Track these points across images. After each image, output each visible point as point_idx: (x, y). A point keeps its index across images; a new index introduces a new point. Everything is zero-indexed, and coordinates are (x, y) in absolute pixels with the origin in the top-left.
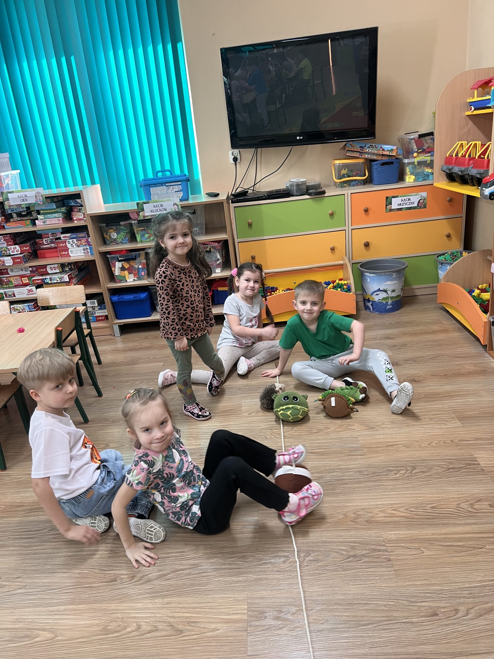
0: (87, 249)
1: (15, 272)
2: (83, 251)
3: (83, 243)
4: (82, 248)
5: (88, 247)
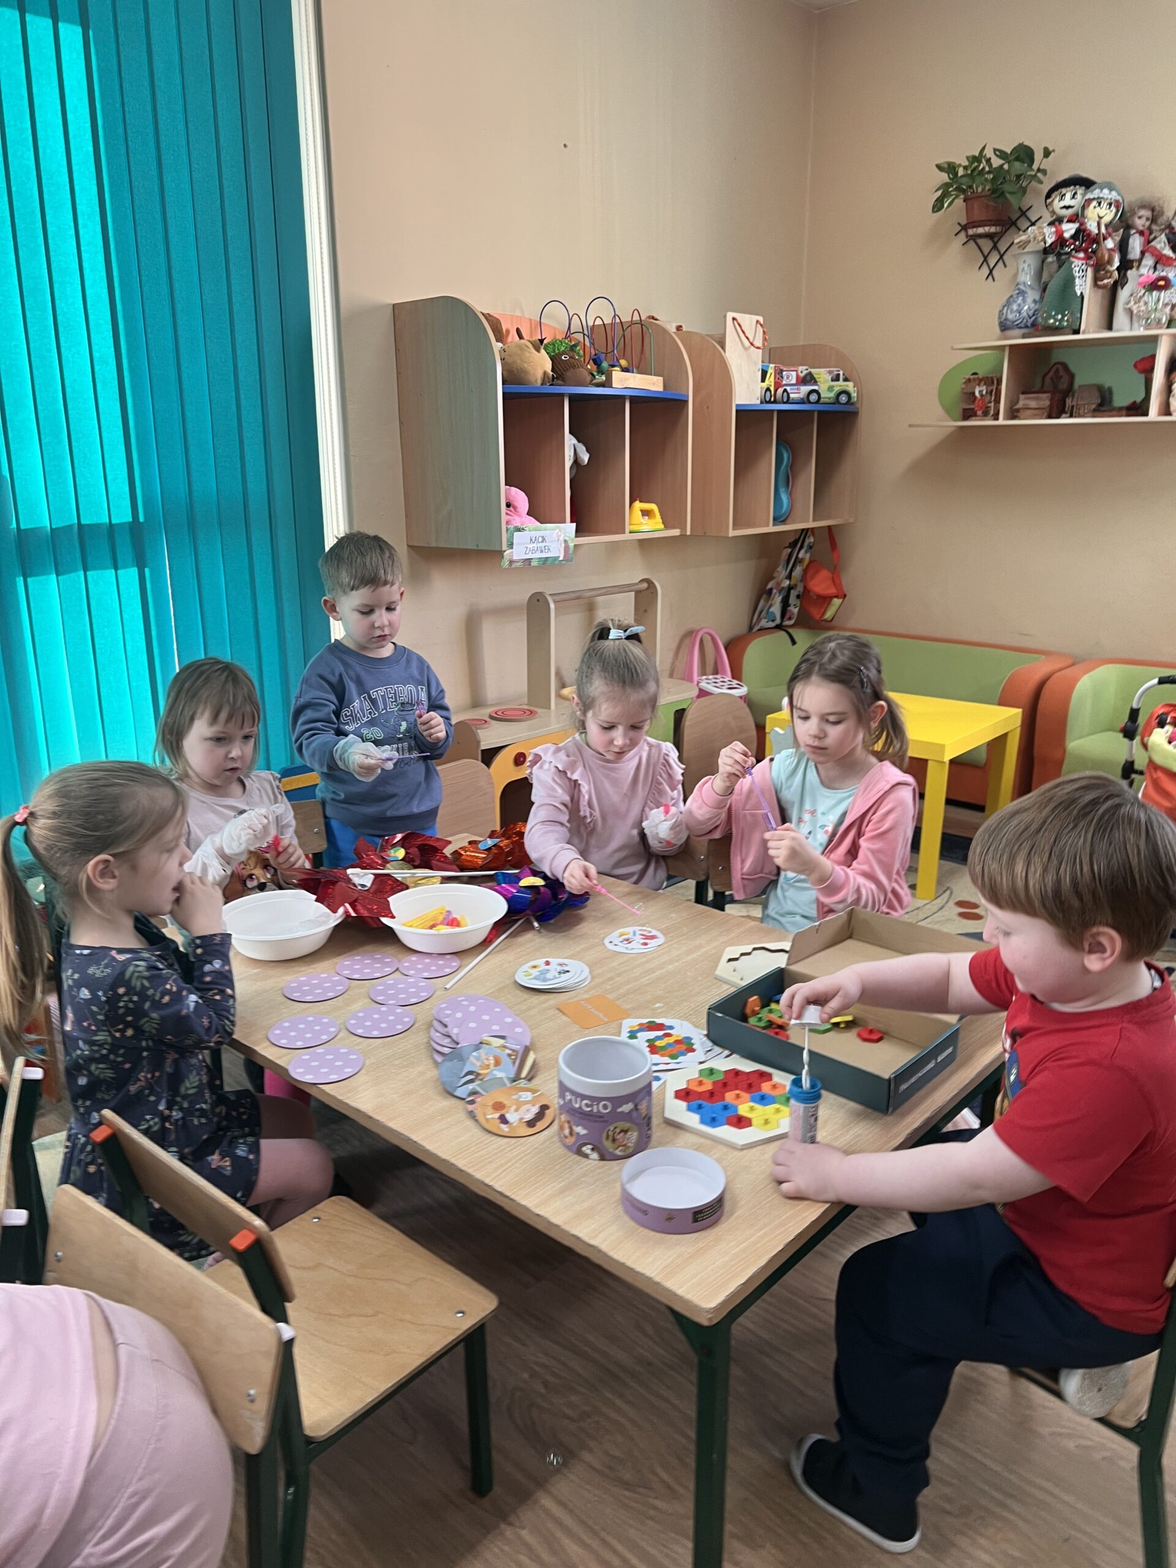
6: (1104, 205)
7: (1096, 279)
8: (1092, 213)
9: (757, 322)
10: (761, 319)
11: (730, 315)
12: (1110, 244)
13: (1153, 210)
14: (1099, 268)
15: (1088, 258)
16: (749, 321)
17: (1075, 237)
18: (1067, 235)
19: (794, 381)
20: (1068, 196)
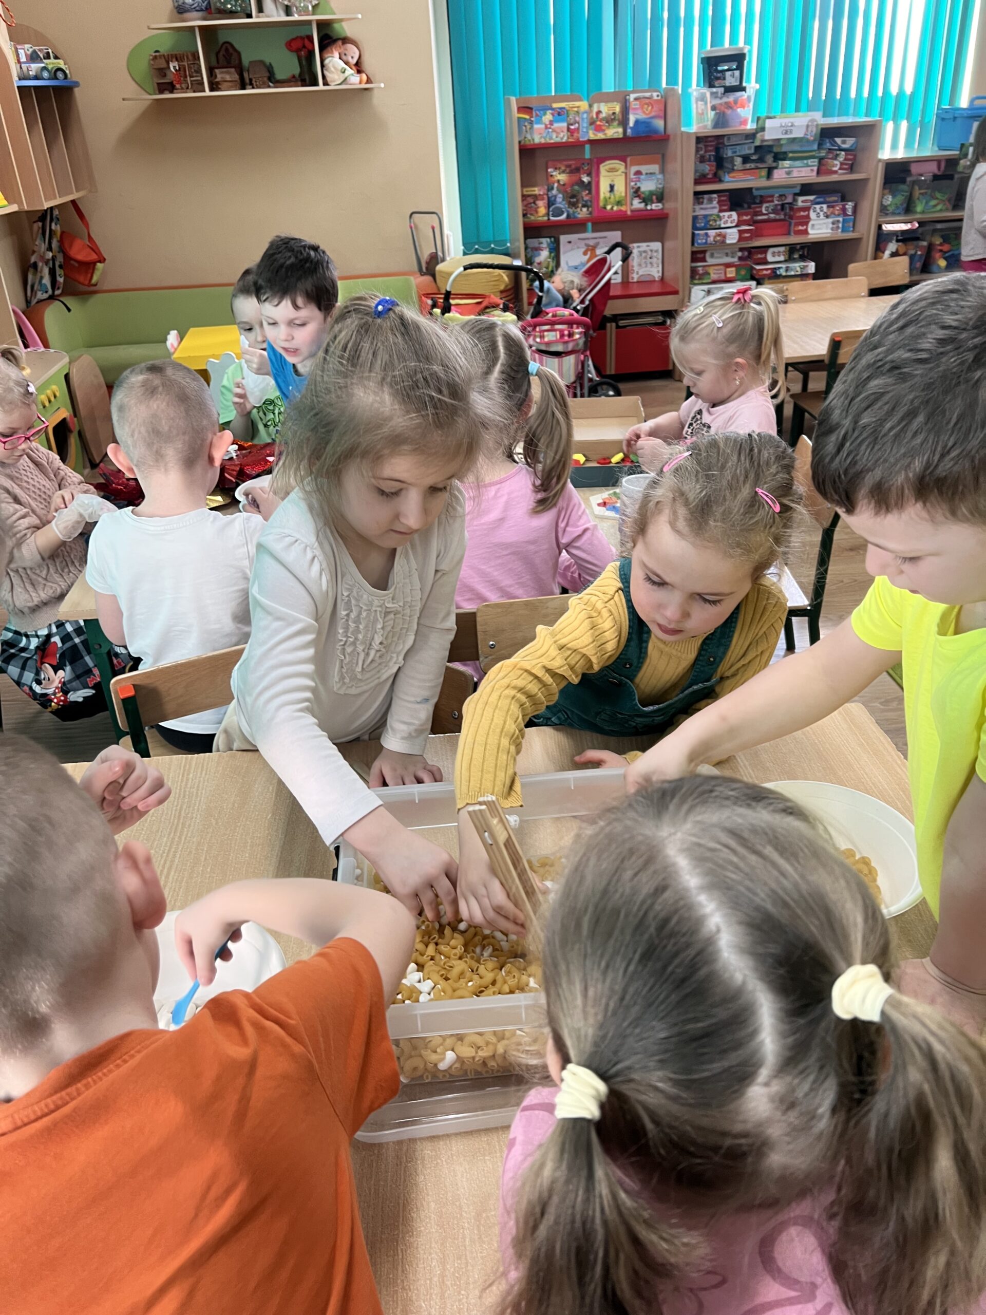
0: (838, 221)
1: (717, 258)
2: (831, 226)
3: (837, 212)
4: (830, 220)
5: (841, 219)
19: (24, 59)
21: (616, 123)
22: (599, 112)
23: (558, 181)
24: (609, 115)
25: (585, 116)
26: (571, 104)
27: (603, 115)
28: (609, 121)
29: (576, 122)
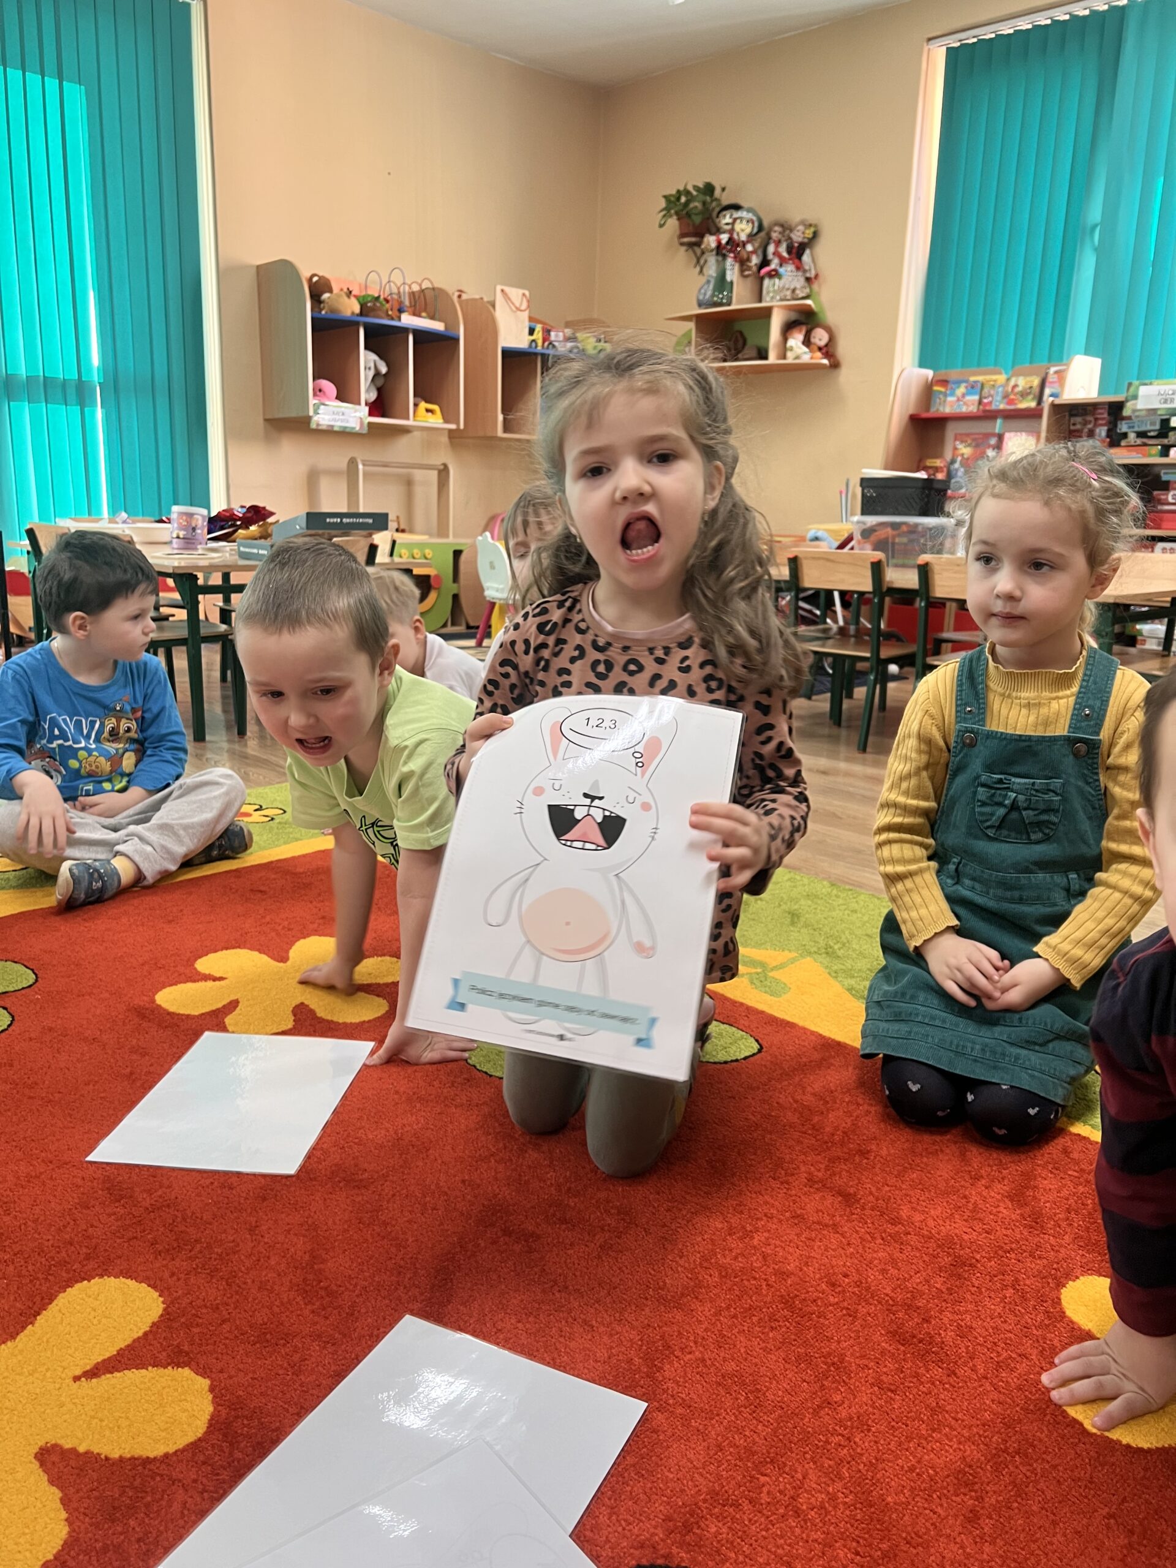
6: (744, 222)
7: (742, 271)
8: (738, 226)
9: (524, 295)
10: (527, 293)
11: (499, 288)
12: (749, 248)
13: (782, 226)
14: (743, 262)
15: (735, 257)
16: (515, 294)
17: (728, 243)
18: (724, 242)
19: (561, 338)
20: (728, 216)
21: (1030, 397)
22: (1016, 386)
23: (962, 455)
24: (1025, 389)
25: (1000, 389)
26: (988, 377)
27: (1020, 389)
28: (1024, 395)
29: (990, 395)
